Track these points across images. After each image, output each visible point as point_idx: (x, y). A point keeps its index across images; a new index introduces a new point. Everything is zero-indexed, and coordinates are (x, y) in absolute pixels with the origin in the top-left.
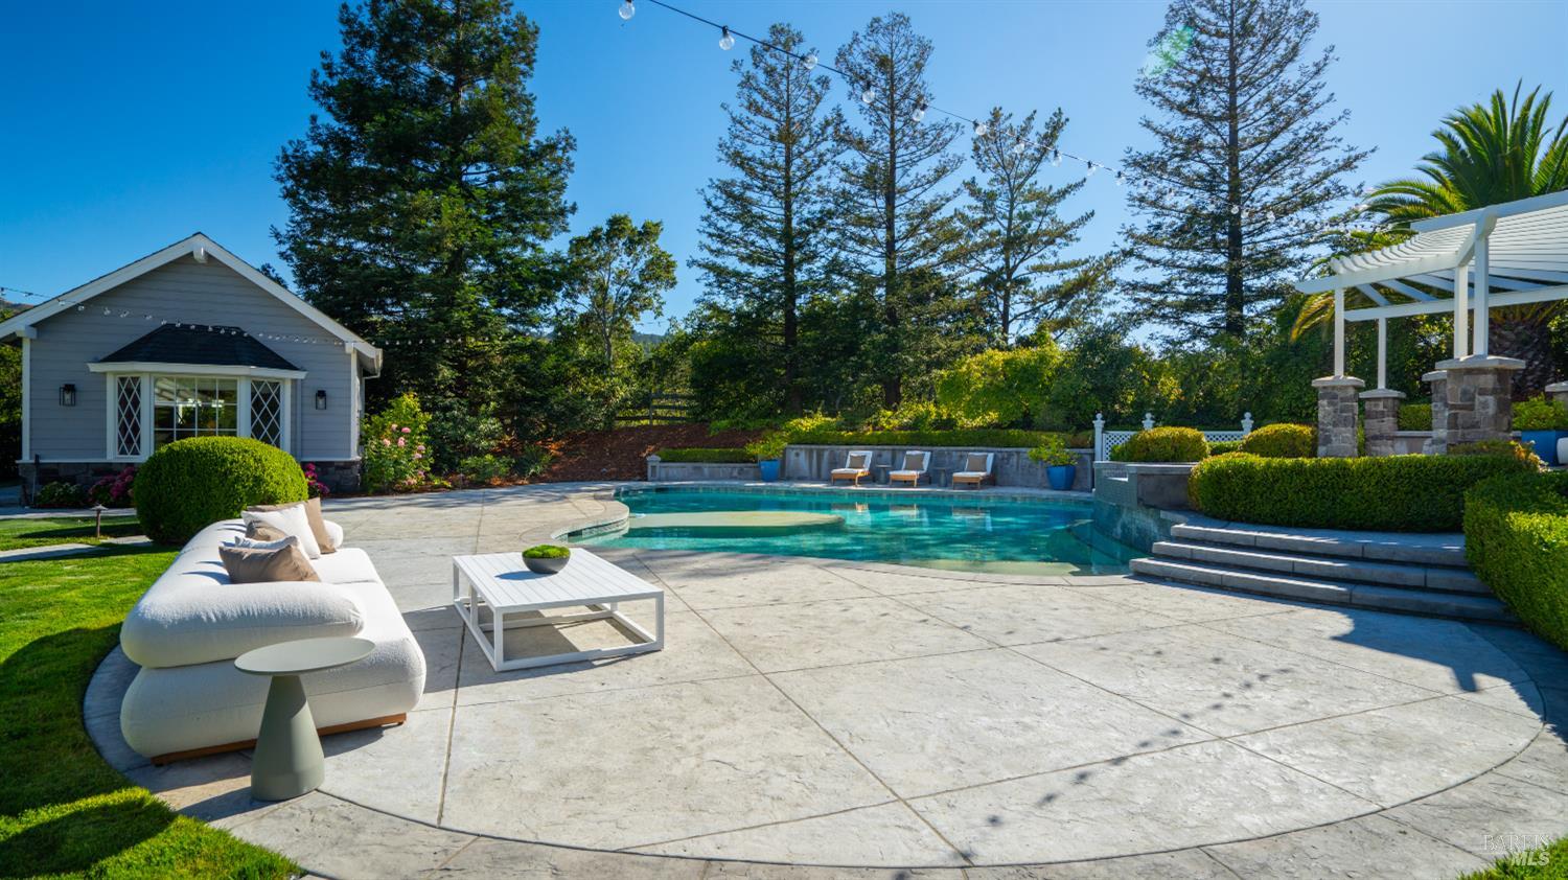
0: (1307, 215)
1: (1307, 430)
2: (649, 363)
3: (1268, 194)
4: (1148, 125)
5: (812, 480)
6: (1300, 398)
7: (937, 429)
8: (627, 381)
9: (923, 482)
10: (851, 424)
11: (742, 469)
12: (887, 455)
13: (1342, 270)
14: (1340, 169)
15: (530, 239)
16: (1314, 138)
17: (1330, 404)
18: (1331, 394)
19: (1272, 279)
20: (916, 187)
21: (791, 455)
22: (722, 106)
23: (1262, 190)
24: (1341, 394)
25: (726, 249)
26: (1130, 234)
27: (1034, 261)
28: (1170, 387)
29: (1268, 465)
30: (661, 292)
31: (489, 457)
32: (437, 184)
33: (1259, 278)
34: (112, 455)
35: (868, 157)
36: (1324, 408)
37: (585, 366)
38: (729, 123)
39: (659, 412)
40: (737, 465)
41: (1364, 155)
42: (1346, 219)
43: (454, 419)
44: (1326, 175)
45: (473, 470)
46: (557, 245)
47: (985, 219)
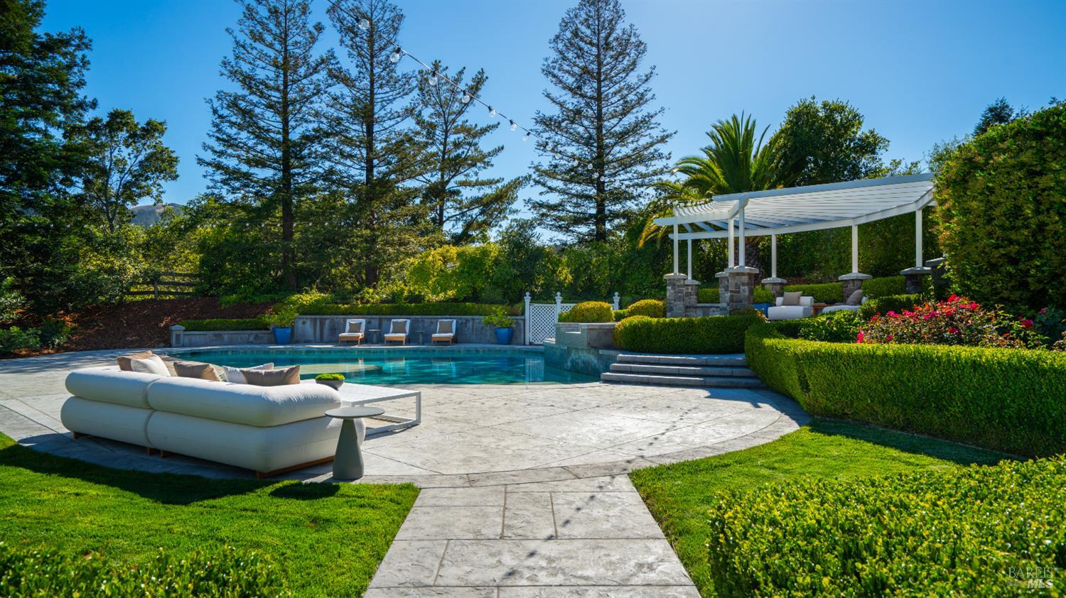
0: (641, 169)
1: (661, 303)
3: (621, 151)
4: (548, 96)
5: (316, 343)
6: (641, 283)
7: (411, 302)
8: (135, 260)
9: (408, 341)
10: (341, 300)
11: (257, 335)
12: (375, 322)
13: (677, 214)
14: (659, 142)
16: (645, 122)
17: (674, 289)
18: (673, 283)
19: (623, 207)
20: (390, 119)
21: (299, 324)
22: (226, 29)
23: (617, 148)
24: (676, 283)
25: (230, 151)
26: (537, 169)
27: (461, 178)
28: (565, 275)
29: (658, 322)
30: (162, 182)
33: (615, 205)
35: (354, 92)
36: (670, 291)
38: (233, 46)
40: (253, 332)
41: (671, 135)
42: (662, 172)
44: (652, 144)
47: (427, 143)
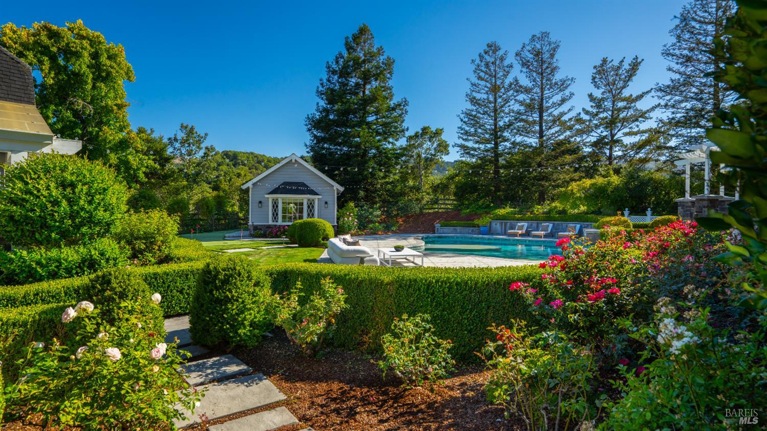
2: (438, 186)
5: (502, 235)
7: (558, 214)
8: (428, 194)
9: (545, 236)
10: (520, 212)
11: (473, 230)
12: (535, 225)
15: (391, 140)
17: (682, 208)
18: (683, 204)
20: (552, 108)
21: (493, 225)
22: (467, 79)
24: (686, 205)
25: (469, 138)
27: (626, 130)
30: (443, 156)
31: (377, 224)
32: (359, 124)
34: (271, 223)
35: (531, 96)
37: (412, 189)
38: (469, 86)
39: (442, 206)
40: (471, 228)
43: (365, 210)
45: (371, 229)
46: (402, 142)
47: (599, 112)
